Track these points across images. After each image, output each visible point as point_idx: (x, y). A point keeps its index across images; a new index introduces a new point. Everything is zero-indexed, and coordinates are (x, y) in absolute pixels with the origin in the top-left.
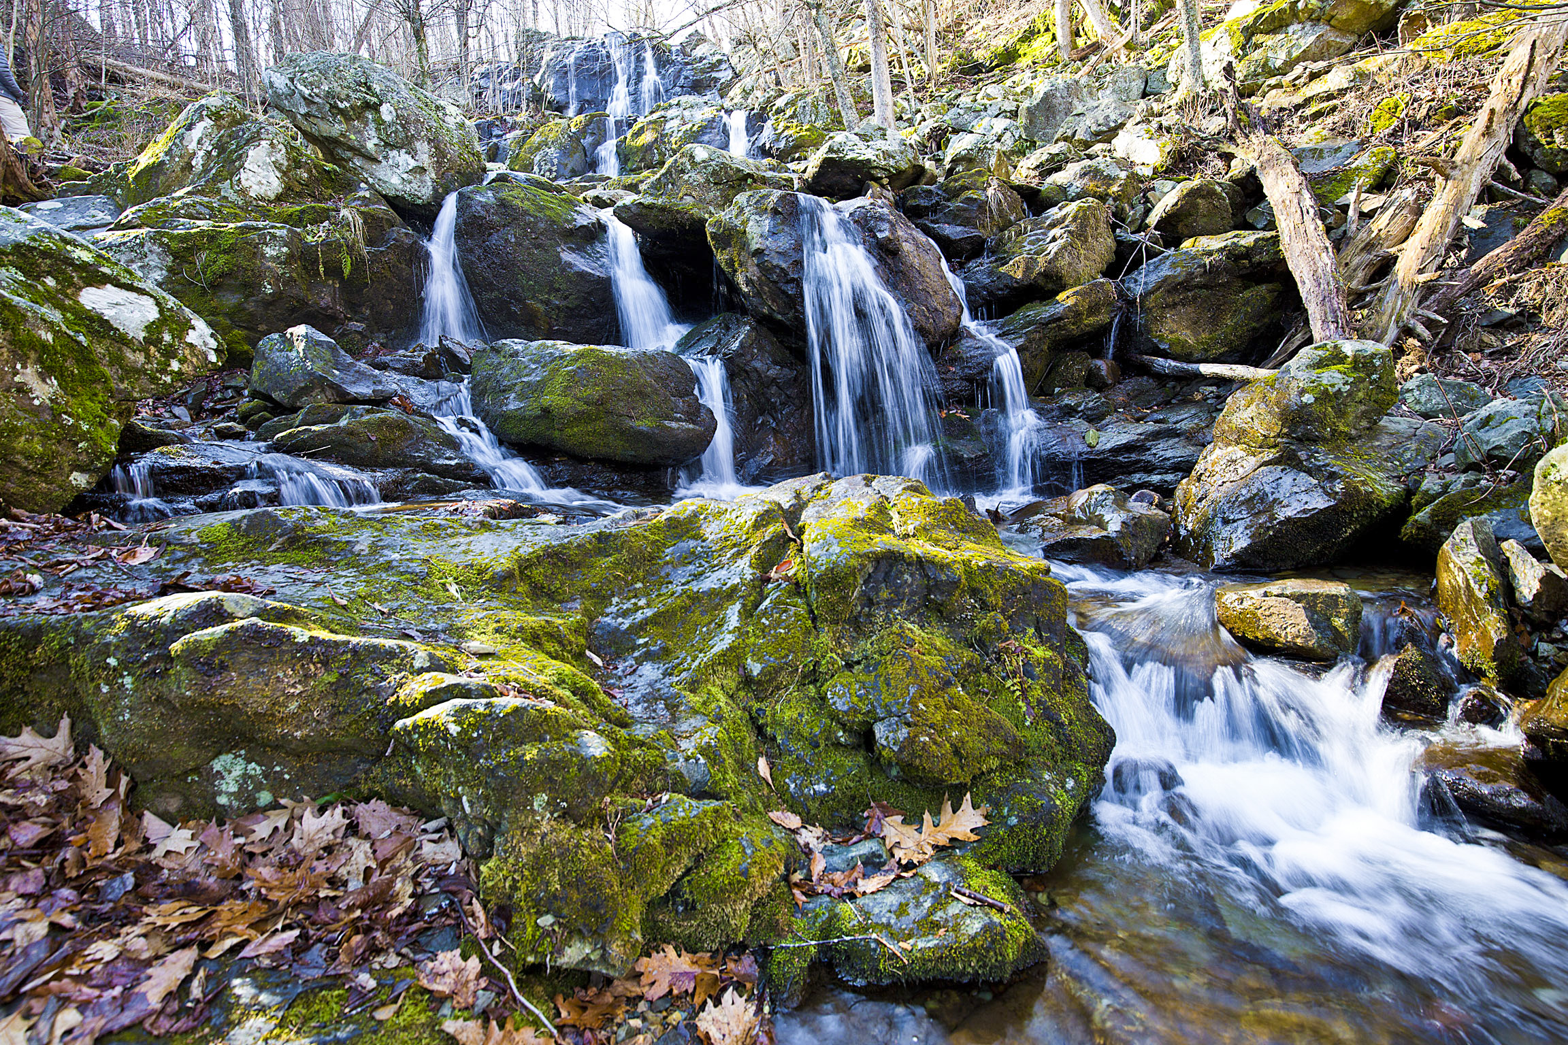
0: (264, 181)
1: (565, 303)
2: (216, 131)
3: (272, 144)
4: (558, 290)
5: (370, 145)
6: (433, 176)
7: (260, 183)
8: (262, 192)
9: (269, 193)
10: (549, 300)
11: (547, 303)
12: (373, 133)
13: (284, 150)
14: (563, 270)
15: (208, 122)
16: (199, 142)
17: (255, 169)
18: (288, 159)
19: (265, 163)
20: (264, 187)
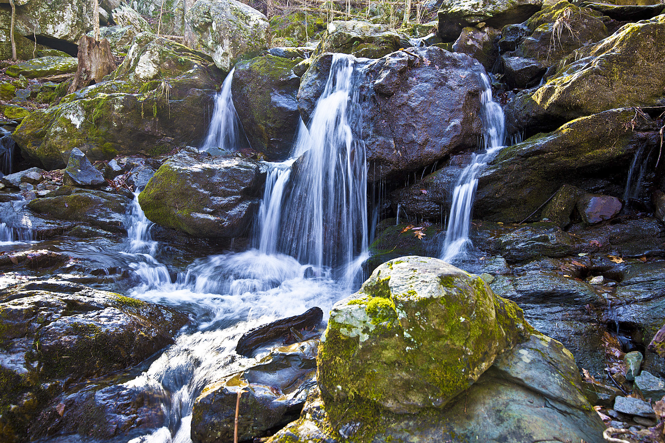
0: (147, 70)
1: (274, 125)
2: (140, 48)
3: (151, 53)
4: (269, 118)
5: (209, 44)
6: (232, 56)
7: (145, 71)
8: (146, 75)
9: (149, 76)
10: (266, 124)
11: (265, 125)
12: (211, 37)
13: (158, 54)
14: (271, 107)
15: (136, 45)
16: (133, 55)
17: (143, 65)
18: (160, 58)
19: (147, 62)
20: (147, 73)
